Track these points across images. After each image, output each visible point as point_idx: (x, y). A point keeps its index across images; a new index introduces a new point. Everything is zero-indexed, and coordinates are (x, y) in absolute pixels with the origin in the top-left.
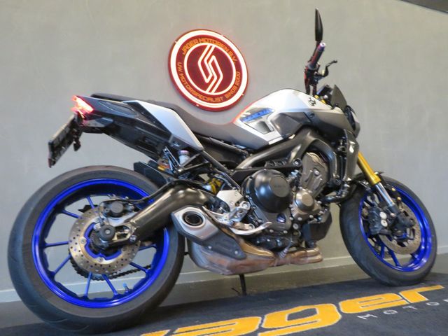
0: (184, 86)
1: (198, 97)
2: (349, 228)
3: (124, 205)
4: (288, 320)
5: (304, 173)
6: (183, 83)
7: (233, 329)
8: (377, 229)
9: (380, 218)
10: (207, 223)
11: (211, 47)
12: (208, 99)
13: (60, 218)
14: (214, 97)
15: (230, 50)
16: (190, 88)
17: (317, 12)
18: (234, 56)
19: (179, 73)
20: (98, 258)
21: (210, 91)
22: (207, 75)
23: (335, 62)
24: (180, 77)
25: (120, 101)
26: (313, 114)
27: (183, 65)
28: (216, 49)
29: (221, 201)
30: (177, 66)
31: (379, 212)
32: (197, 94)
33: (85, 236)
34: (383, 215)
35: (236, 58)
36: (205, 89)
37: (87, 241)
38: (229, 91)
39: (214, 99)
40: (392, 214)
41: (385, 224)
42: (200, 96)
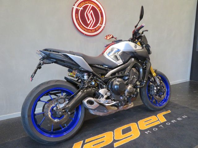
0: (79, 25)
1: (84, 31)
2: (143, 92)
3: (64, 99)
4: (123, 134)
5: (130, 77)
6: (78, 24)
7: (105, 140)
8: (152, 93)
9: (154, 89)
10: (95, 103)
11: (90, 6)
12: (89, 31)
13: (39, 103)
14: (91, 30)
15: (99, 7)
16: (81, 26)
17: (142, 7)
18: (100, 10)
19: (76, 19)
20: (56, 119)
21: (90, 27)
22: (89, 20)
23: (147, 31)
24: (77, 21)
25: (59, 52)
26: (136, 52)
27: (78, 15)
28: (92, 6)
29: (100, 93)
30: (76, 16)
31: (154, 87)
32: (84, 29)
33: (50, 112)
34: (155, 88)
35: (101, 11)
36: (88, 27)
37: (51, 114)
38: (98, 27)
39: (91, 31)
40: (158, 88)
41: (155, 91)
42: (86, 30)
